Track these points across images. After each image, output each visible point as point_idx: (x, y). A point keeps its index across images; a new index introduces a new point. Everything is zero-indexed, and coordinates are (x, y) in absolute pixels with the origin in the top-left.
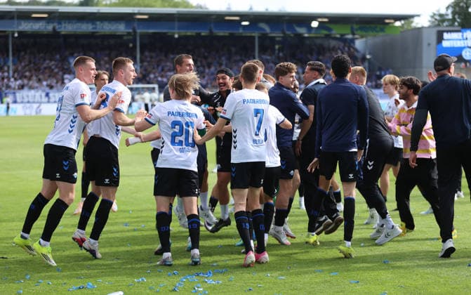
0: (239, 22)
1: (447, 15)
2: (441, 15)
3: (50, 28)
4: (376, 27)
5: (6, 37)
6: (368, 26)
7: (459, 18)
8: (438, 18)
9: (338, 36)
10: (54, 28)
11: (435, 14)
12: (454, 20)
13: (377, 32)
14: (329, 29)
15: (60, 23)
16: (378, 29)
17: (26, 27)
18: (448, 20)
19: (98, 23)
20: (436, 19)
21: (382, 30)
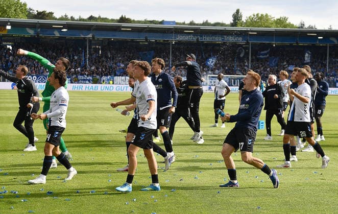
0: (317, 37)
3: (195, 39)
5: (169, 44)
10: (197, 39)
15: (201, 36)
17: (181, 38)
19: (225, 37)
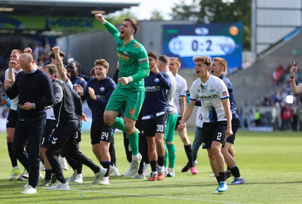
1: (194, 7)
2: (186, 8)
4: (80, 21)
6: (69, 19)
7: (210, 11)
8: (181, 10)
9: (33, 32)
11: (178, 7)
12: (202, 14)
13: (82, 26)
14: (17, 23)
16: (83, 23)
18: (196, 14)
20: (179, 13)
21: (89, 24)
